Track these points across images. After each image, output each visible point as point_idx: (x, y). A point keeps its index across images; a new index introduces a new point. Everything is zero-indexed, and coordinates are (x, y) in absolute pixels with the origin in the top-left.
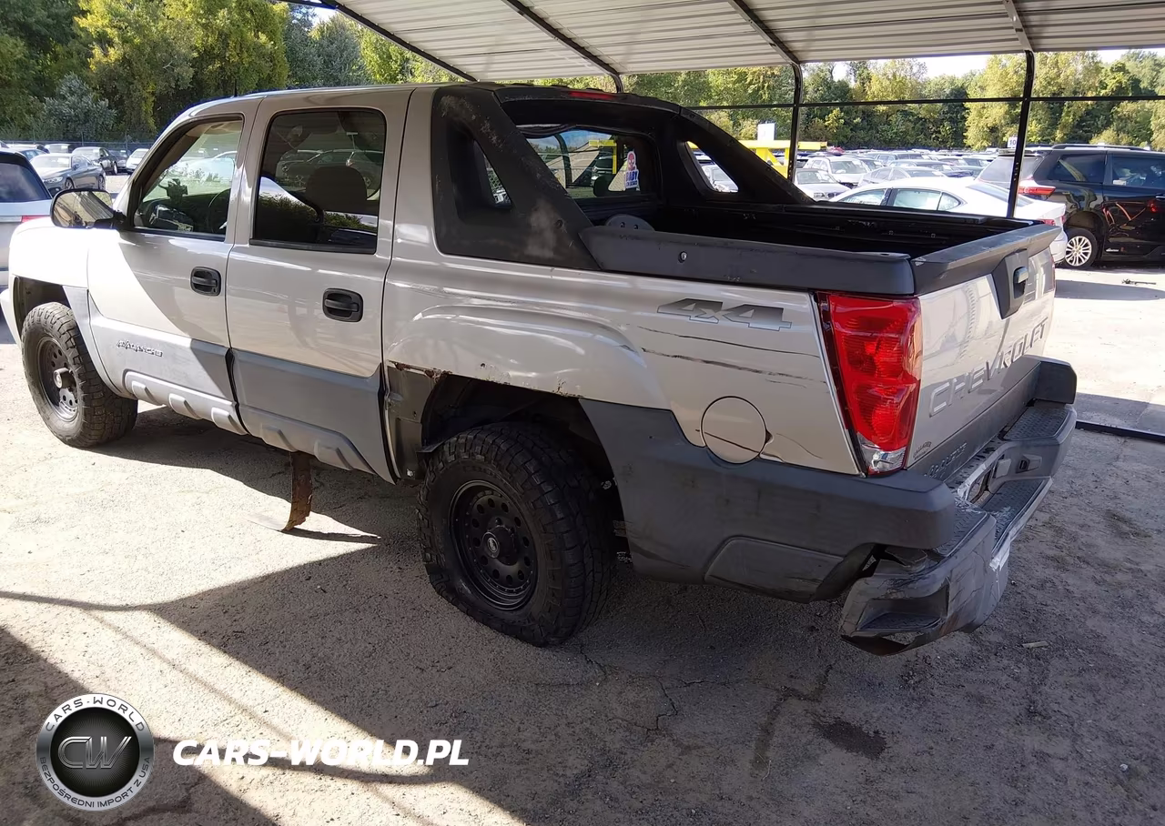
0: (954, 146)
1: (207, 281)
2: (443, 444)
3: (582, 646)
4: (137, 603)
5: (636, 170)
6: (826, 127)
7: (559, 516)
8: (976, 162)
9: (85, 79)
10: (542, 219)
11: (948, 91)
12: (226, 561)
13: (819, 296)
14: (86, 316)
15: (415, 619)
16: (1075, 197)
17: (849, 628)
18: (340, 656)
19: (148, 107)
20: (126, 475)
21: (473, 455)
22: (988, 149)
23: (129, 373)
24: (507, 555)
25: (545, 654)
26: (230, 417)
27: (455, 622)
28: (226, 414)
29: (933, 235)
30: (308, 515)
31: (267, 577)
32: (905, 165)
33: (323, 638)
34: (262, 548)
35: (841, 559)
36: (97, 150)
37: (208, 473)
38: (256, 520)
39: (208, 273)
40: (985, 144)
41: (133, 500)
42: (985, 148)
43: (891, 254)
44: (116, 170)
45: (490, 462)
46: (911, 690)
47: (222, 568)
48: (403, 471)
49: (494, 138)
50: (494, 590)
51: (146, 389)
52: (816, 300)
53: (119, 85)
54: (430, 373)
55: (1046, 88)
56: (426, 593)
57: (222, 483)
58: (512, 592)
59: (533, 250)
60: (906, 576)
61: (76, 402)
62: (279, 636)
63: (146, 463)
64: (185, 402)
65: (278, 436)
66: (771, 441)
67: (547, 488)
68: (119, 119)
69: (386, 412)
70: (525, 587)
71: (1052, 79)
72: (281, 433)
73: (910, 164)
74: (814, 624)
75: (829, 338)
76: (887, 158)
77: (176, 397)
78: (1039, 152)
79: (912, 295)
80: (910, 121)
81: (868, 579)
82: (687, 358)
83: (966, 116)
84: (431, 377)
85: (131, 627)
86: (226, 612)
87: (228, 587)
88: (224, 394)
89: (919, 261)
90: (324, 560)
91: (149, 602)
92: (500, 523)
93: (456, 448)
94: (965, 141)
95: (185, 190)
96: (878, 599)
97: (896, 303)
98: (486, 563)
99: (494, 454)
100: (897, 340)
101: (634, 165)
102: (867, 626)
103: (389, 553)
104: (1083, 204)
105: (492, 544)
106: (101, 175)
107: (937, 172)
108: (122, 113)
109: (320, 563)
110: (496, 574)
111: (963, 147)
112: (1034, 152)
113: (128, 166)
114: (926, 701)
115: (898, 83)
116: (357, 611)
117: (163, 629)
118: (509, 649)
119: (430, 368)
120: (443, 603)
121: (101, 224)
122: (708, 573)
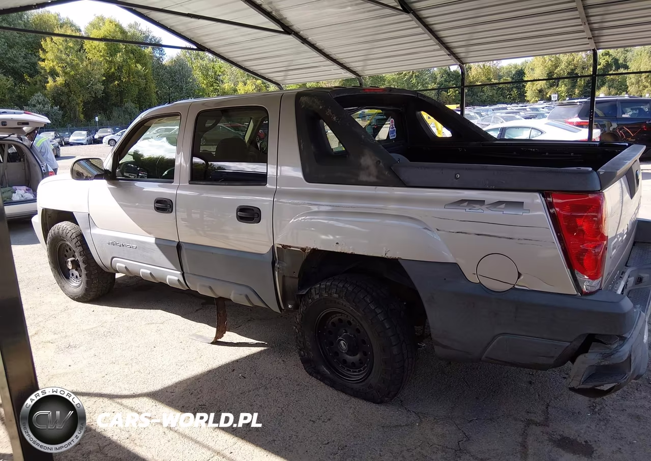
0: (520, 101)
1: (164, 206)
2: (311, 289)
3: (402, 401)
4: (139, 392)
5: (395, 129)
6: (449, 96)
7: (387, 327)
8: (537, 109)
9: (45, 95)
10: (368, 160)
11: (514, 72)
12: (183, 363)
13: (545, 194)
14: (88, 228)
15: (301, 391)
16: (601, 125)
17: (574, 384)
18: (264, 416)
19: (80, 109)
20: (113, 316)
21: (331, 294)
22: (539, 102)
23: (114, 259)
24: (352, 351)
25: (382, 408)
26: (179, 280)
27: (324, 391)
28: (176, 278)
29: (572, 154)
30: (225, 333)
31: (210, 371)
32: (498, 114)
33: (251, 406)
34: (202, 354)
35: (569, 343)
36: (52, 133)
37: (160, 312)
38: (194, 338)
39: (165, 201)
40: (537, 99)
41: (121, 330)
42: (537, 101)
43: (582, 168)
44: (63, 143)
45: (342, 298)
46: (598, 415)
47: (183, 367)
48: (285, 305)
49: (335, 118)
50: (345, 372)
51: (126, 267)
52: (543, 196)
53: (64, 98)
54: (304, 250)
55: (567, 67)
56: (301, 374)
57: (169, 317)
58: (356, 372)
59: (363, 177)
60: (608, 351)
61: (80, 276)
62: (226, 406)
63: (123, 309)
64: (151, 273)
65: (209, 290)
66: (522, 277)
67: (378, 311)
68: (63, 116)
69: (276, 273)
70: (364, 369)
71: (570, 62)
72: (210, 288)
73: (502, 113)
74: (530, 379)
75: (554, 217)
76: (487, 111)
77: (144, 270)
78: (580, 102)
79: (599, 191)
80: (494, 89)
81: (586, 354)
82: (466, 233)
83: (525, 85)
84: (304, 251)
85: (139, 406)
86: (192, 394)
87: (189, 379)
88: (176, 267)
89: (601, 171)
90: (239, 359)
91: (146, 391)
92: (346, 332)
93: (319, 291)
94: (526, 98)
95: (142, 156)
96: (594, 366)
97: (591, 196)
98: (338, 356)
99: (344, 293)
100: (596, 217)
101: (394, 126)
102: (585, 382)
103: (275, 352)
104: (606, 129)
105: (343, 345)
106: (58, 147)
107: (517, 117)
108: (66, 112)
109: (237, 361)
110: (345, 361)
111: (525, 102)
112: (577, 102)
113: (70, 141)
114: (608, 421)
115: (486, 69)
116: (266, 388)
117: (158, 407)
118: (360, 406)
119: (304, 246)
120: (314, 381)
121: (98, 177)
122: (483, 357)
